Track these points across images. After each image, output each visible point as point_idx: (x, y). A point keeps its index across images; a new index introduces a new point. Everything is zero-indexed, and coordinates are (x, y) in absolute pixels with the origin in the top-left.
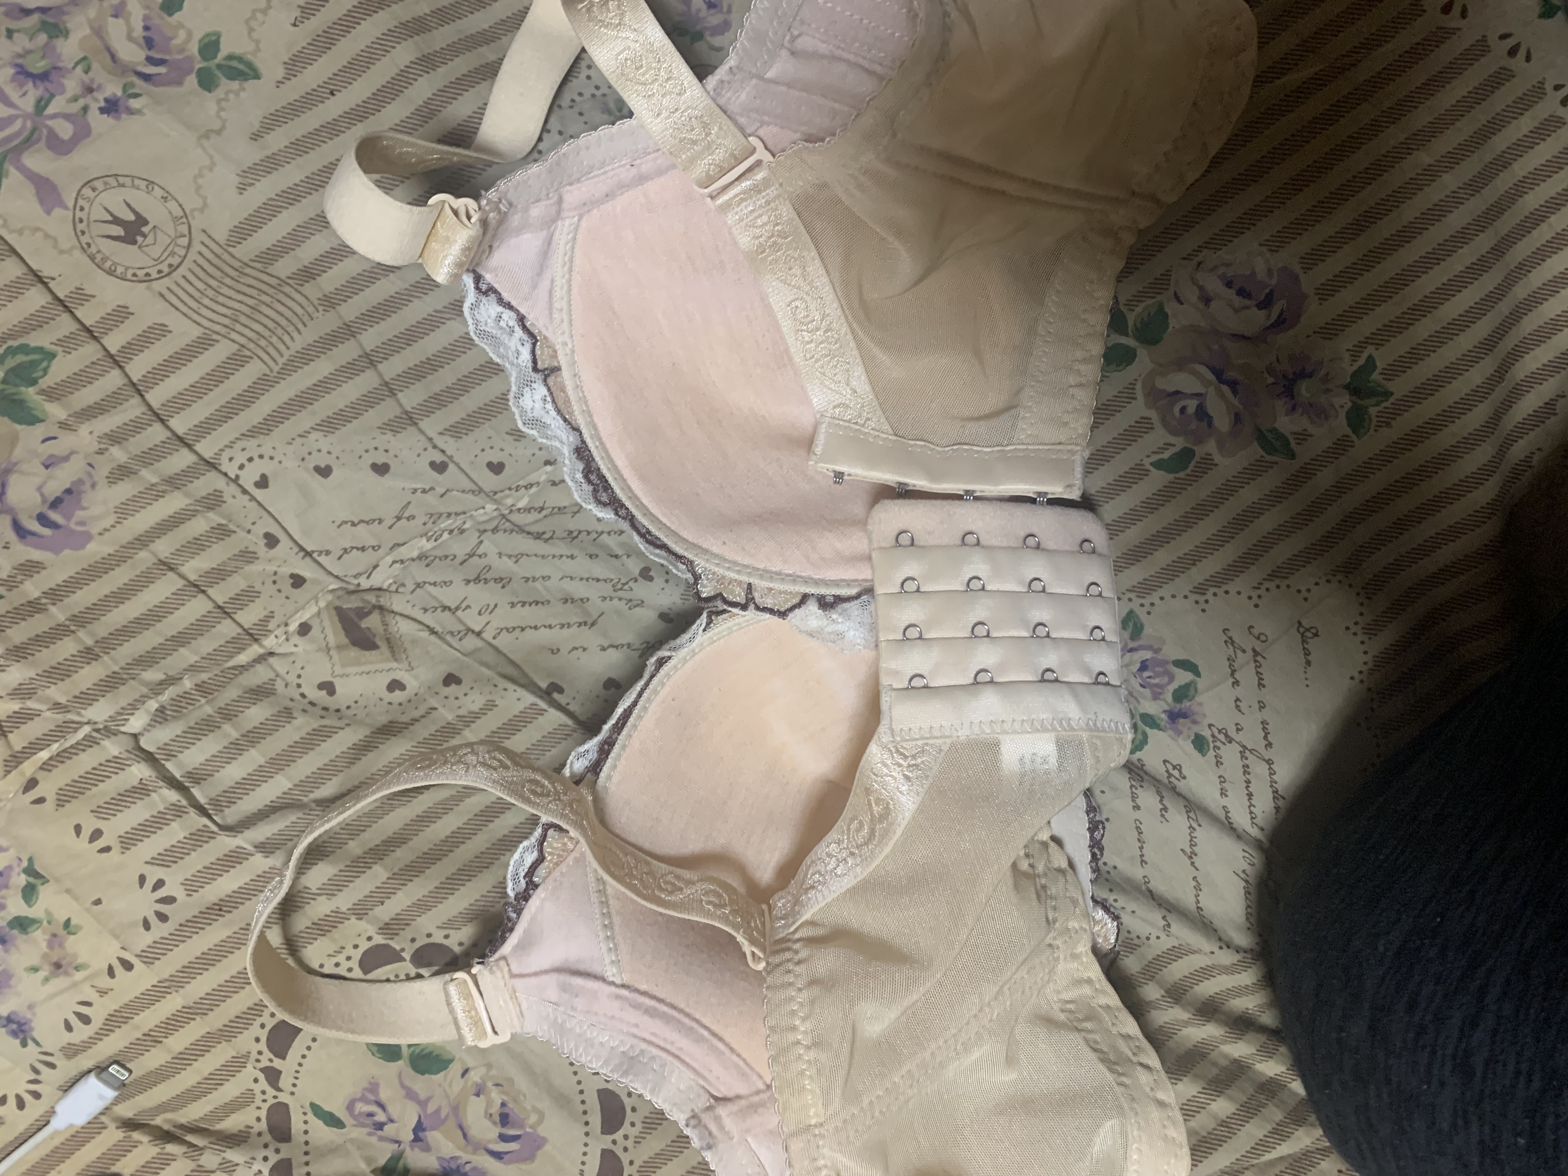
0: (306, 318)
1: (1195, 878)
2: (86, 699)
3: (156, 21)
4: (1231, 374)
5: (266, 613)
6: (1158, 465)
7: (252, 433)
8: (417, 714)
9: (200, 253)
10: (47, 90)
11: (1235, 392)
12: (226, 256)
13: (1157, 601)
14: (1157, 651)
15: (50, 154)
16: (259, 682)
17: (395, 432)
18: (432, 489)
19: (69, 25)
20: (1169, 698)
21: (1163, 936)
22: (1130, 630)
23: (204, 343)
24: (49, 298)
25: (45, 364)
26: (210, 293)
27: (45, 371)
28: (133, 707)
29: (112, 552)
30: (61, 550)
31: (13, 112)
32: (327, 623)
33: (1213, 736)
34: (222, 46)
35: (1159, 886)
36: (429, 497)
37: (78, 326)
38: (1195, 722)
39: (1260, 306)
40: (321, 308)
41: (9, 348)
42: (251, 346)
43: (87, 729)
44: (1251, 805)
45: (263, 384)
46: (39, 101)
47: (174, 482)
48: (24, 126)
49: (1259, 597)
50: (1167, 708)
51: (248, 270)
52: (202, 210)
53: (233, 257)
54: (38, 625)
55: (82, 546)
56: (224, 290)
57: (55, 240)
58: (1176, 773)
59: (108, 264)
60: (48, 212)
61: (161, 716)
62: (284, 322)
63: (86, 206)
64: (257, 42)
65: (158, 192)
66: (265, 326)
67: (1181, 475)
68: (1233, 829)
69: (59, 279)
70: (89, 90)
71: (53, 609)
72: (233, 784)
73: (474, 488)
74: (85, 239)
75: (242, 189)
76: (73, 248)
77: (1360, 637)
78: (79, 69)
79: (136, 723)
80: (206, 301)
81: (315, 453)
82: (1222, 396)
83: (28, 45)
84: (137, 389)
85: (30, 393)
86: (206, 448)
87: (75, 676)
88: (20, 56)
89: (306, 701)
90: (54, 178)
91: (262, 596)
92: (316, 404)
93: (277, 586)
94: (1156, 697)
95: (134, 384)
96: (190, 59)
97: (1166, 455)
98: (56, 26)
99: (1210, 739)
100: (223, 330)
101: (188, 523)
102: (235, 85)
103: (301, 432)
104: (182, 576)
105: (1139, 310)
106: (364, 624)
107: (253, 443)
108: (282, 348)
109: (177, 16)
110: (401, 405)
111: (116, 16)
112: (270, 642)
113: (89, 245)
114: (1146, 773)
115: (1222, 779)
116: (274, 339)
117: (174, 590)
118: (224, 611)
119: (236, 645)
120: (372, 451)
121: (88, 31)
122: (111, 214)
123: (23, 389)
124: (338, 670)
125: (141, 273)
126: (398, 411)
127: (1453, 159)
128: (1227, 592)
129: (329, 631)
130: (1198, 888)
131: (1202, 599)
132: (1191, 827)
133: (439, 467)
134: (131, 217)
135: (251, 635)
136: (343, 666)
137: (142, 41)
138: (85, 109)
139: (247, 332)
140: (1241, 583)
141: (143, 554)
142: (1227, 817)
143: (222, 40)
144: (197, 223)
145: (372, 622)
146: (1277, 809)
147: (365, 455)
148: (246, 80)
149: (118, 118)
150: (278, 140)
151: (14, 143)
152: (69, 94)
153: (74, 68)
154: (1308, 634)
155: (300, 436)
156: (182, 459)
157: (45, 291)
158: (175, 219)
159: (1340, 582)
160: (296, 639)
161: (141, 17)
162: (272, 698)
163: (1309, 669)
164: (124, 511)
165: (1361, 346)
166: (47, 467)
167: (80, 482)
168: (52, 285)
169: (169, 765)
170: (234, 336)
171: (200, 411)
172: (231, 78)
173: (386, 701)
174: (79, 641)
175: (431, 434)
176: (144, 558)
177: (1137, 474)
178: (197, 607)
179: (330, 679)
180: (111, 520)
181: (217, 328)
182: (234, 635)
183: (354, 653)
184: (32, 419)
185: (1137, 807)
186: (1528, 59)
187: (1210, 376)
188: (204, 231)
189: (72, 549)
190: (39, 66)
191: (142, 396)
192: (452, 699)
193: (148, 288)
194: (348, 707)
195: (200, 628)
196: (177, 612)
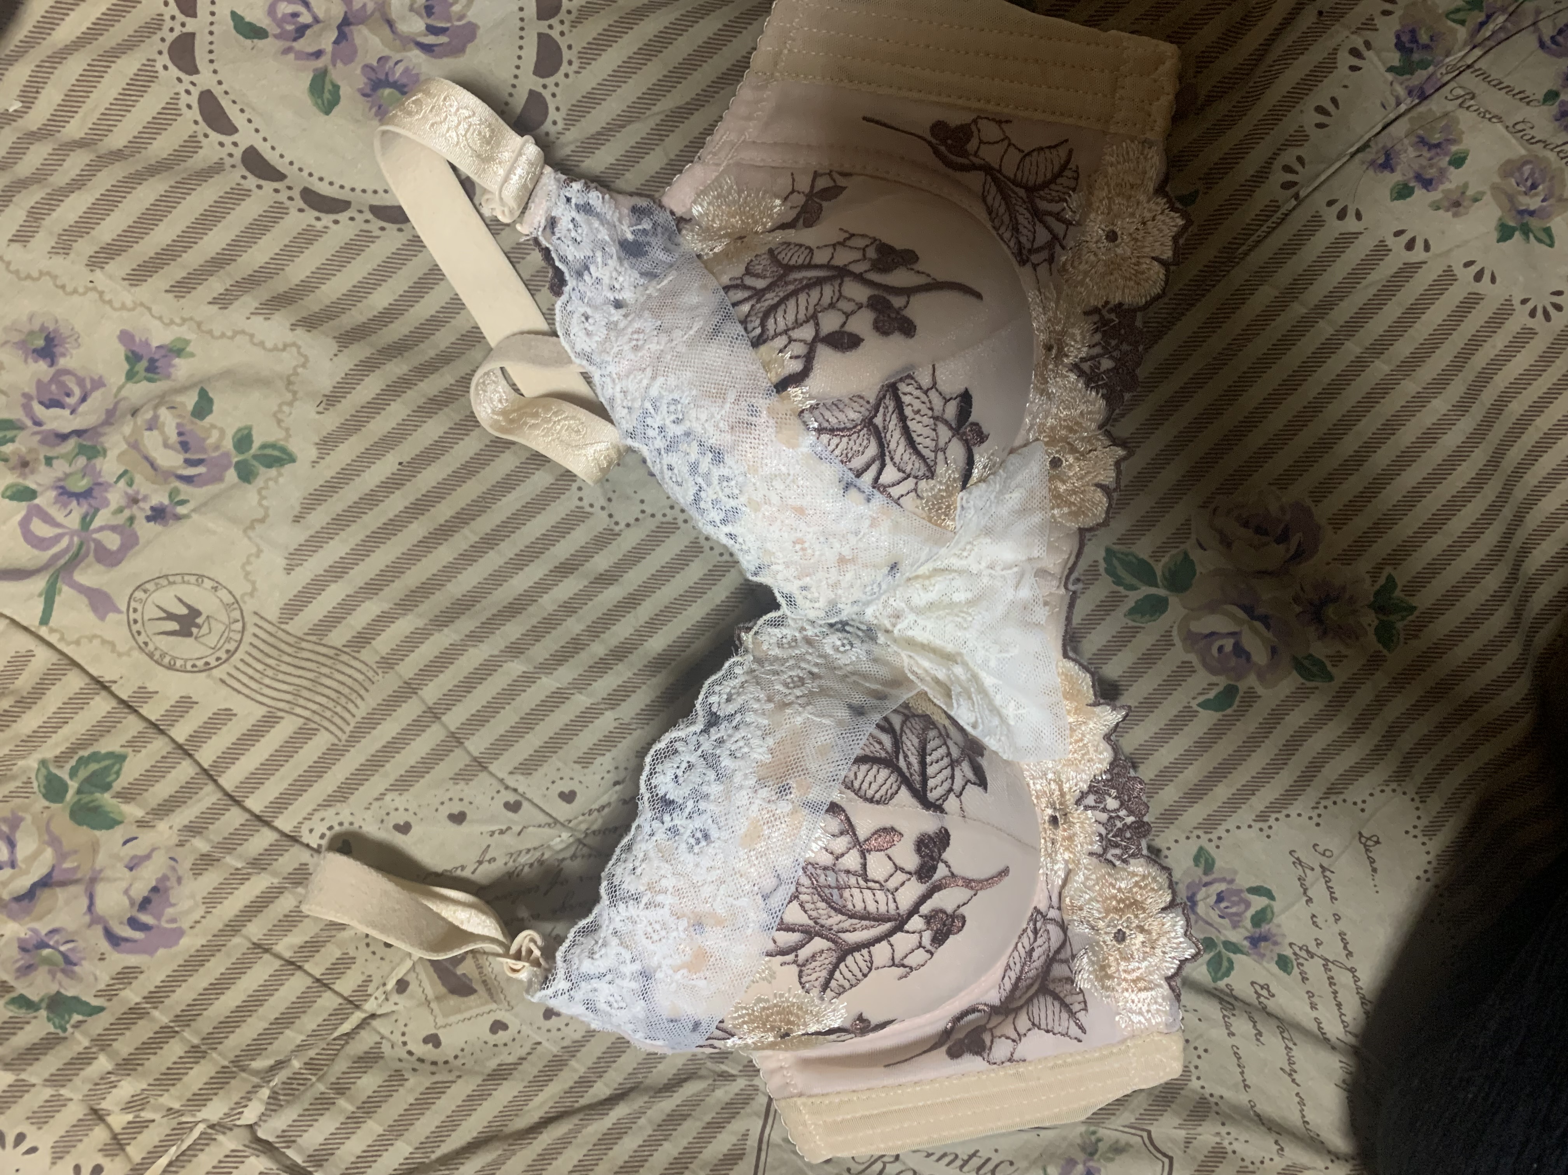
0: (367, 684)
1: (1297, 1094)
2: (199, 1100)
3: (189, 427)
4: (1261, 610)
5: (364, 978)
6: (1205, 705)
7: (328, 803)
8: (523, 1052)
9: (255, 635)
10: (90, 505)
11: (1268, 627)
12: (280, 634)
13: (1224, 834)
14: (1232, 881)
15: (100, 567)
16: (366, 1048)
17: (467, 781)
18: (509, 828)
19: (107, 445)
20: (1248, 923)
21: (1277, 1159)
22: (1202, 865)
23: (269, 721)
24: (114, 703)
25: (116, 768)
26: (270, 672)
27: (118, 773)
28: (248, 1097)
29: (204, 943)
30: (156, 950)
31: (59, 531)
32: (423, 976)
33: (1295, 954)
34: (255, 438)
35: (1265, 1108)
36: (507, 838)
37: (145, 725)
38: (1276, 943)
39: (1278, 541)
40: (380, 671)
41: (81, 758)
42: (317, 718)
43: (201, 1127)
44: (1342, 1014)
45: (333, 754)
46: (84, 518)
47: (259, 864)
48: (71, 541)
49: (1319, 816)
50: (1247, 934)
51: (304, 645)
52: (252, 594)
53: (288, 633)
54: (142, 1031)
55: (176, 943)
56: (284, 668)
57: (113, 645)
58: (1264, 993)
59: (166, 660)
60: (102, 618)
61: (275, 1104)
62: (346, 691)
63: (140, 608)
64: (287, 430)
65: (208, 584)
66: (328, 697)
67: (1229, 711)
68: (1327, 1040)
69: (120, 682)
70: (135, 501)
71: (156, 1013)
72: (354, 1159)
73: (550, 821)
74: (141, 639)
75: (289, 569)
76: (131, 649)
77: (1421, 839)
78: (122, 483)
79: (250, 1115)
80: (267, 681)
81: (393, 813)
82: (1256, 632)
83: (68, 470)
84: (209, 775)
85: (106, 799)
86: (285, 823)
87: (186, 1079)
88: (60, 480)
89: (414, 1058)
90: (105, 589)
91: (358, 961)
92: (388, 765)
93: (371, 949)
94: (1235, 926)
95: (205, 770)
96: (227, 455)
97: (1211, 695)
98: (93, 447)
99: (1293, 957)
100: (286, 706)
101: (277, 901)
102: (273, 472)
103: (376, 795)
104: (278, 956)
105: (1165, 560)
106: (460, 970)
107: (331, 811)
108: (347, 716)
109: (209, 419)
110: (469, 753)
111: (150, 429)
112: (370, 1006)
113: (146, 644)
114: (1236, 998)
115: (1311, 994)
116: (339, 709)
117: (271, 972)
118: (321, 984)
119: (340, 1015)
120: (447, 803)
121: (124, 446)
122: (165, 611)
123: (98, 795)
124: (441, 1021)
125: (200, 663)
126: (467, 760)
127: (1441, 383)
128: (1288, 816)
129: (426, 984)
130: (1302, 1103)
131: (1264, 825)
132: (1287, 1047)
133: (514, 807)
134: (184, 611)
135: (351, 1002)
136: (446, 1015)
137: (178, 446)
138: (132, 519)
139: (310, 705)
140: (1301, 806)
141: (236, 940)
142: (1320, 1028)
143: (254, 432)
144: (249, 606)
145: (466, 968)
146: (1366, 1013)
147: (441, 808)
148: (282, 465)
149: (165, 525)
150: (319, 518)
151: (62, 562)
152: (113, 506)
153: (116, 482)
154: (1369, 843)
155: (377, 799)
156: (264, 838)
157: (108, 696)
158: (227, 606)
159: (1394, 791)
160: (395, 997)
161: (174, 425)
162: (381, 1062)
163: (1377, 876)
164: (212, 900)
165: (1379, 568)
166: (131, 869)
167: (164, 878)
168: (114, 688)
169: (289, 1153)
170: (298, 710)
171: (272, 789)
172: (269, 466)
173: (491, 1043)
174: (184, 1040)
175: (500, 775)
176: (238, 944)
177: (1185, 717)
178: (296, 985)
179: (433, 1031)
180: (201, 911)
181: (281, 705)
182: (336, 1006)
183: (454, 1001)
184: (110, 822)
185: (1231, 1034)
186: (1493, 280)
187: (1241, 614)
188: (256, 613)
189: (165, 947)
190: (82, 484)
191: (215, 781)
192: (554, 1031)
193: (209, 676)
194: (456, 1057)
195: (302, 1004)
196: (277, 994)
